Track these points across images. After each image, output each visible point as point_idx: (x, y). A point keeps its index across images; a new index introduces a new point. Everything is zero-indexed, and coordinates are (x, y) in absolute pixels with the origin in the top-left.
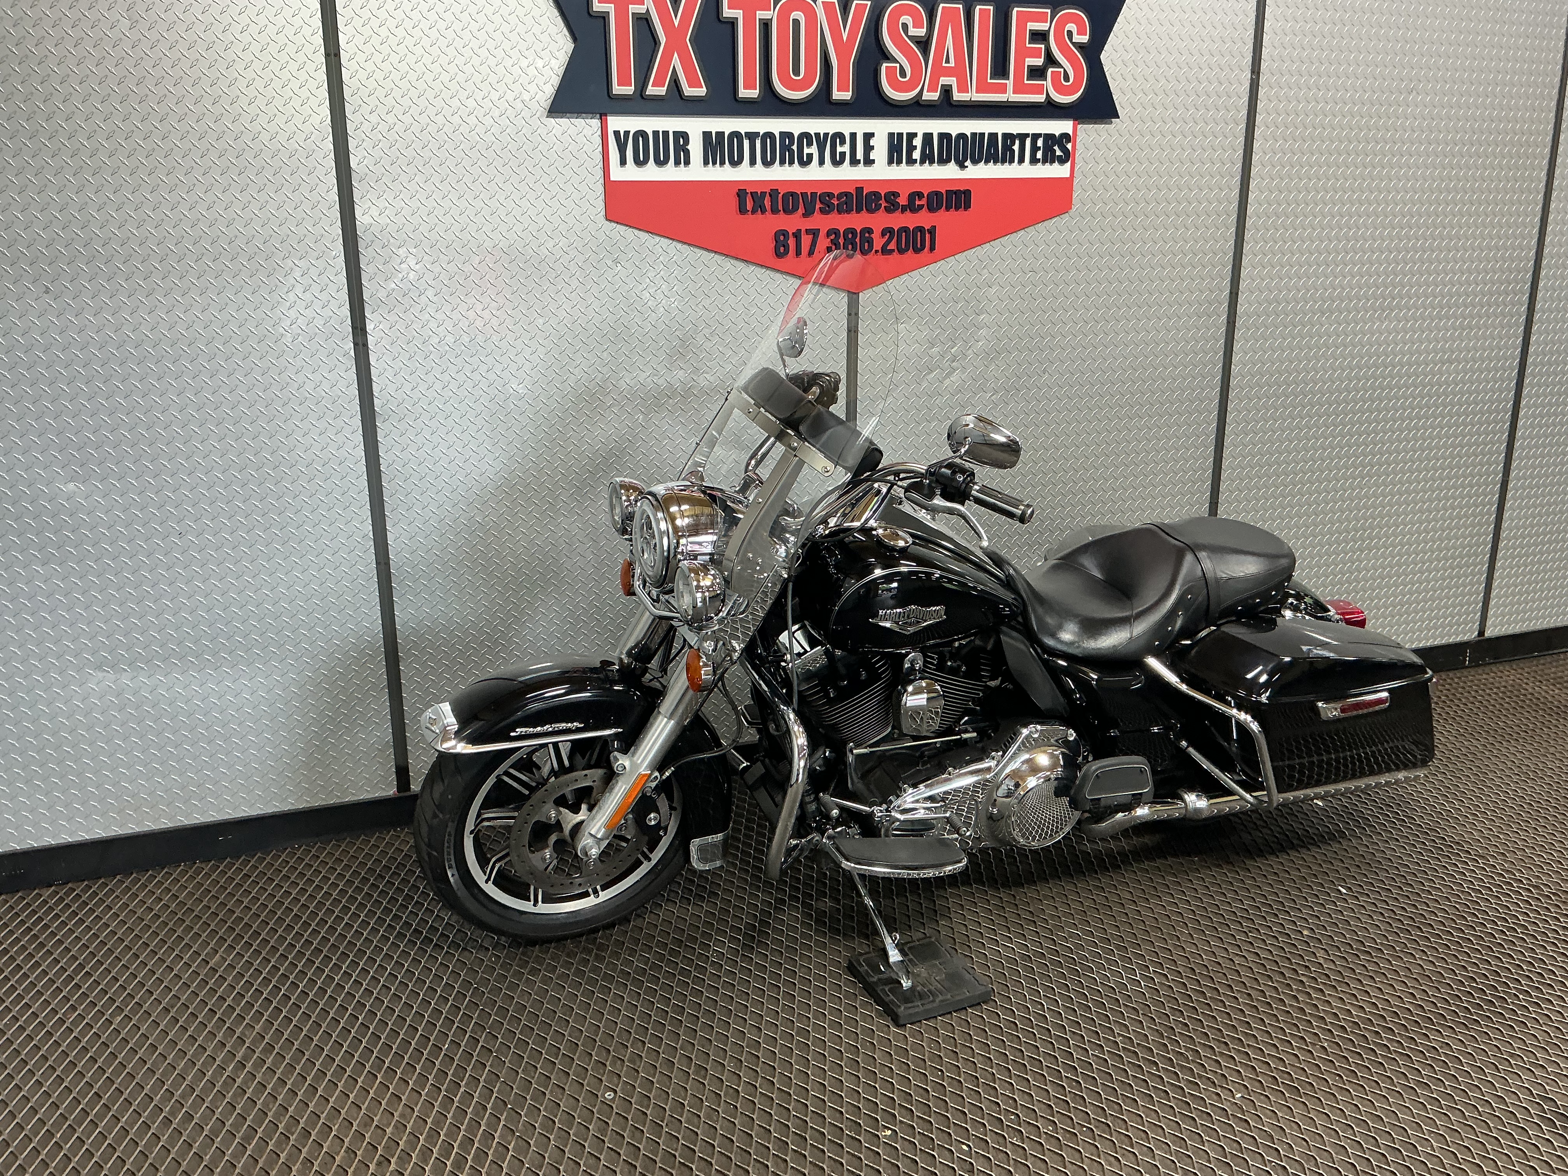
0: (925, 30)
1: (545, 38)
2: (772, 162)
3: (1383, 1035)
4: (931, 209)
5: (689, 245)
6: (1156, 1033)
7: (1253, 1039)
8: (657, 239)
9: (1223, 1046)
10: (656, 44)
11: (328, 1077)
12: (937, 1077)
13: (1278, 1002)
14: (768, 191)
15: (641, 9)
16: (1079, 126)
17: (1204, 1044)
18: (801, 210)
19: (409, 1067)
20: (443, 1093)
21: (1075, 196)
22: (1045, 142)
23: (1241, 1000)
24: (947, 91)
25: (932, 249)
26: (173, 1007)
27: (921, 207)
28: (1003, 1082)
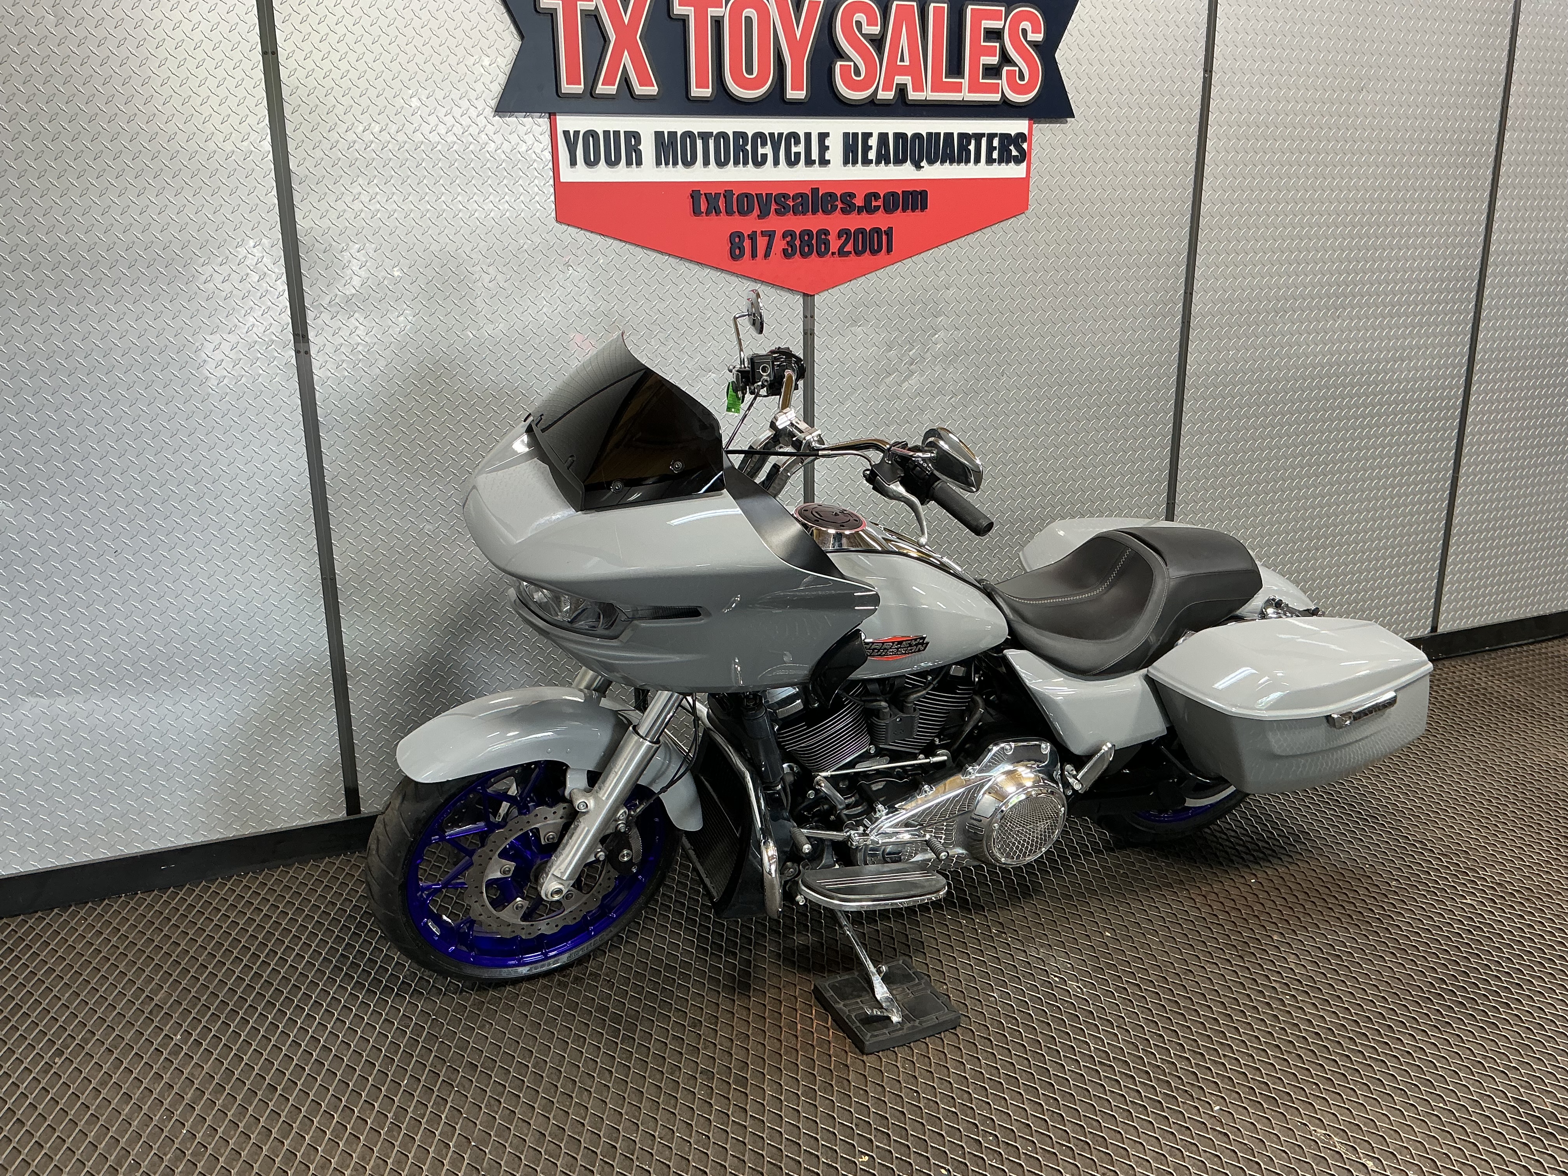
0: (879, 28)
1: (491, 35)
2: (726, 163)
3: (1358, 1041)
4: (888, 210)
5: (643, 247)
6: (1131, 1046)
7: (1228, 1048)
8: (610, 241)
9: (1199, 1056)
10: (605, 41)
11: (283, 1118)
12: (913, 1098)
13: (1251, 1010)
14: (722, 192)
15: (590, 6)
16: (1035, 126)
17: (1181, 1056)
18: (756, 212)
19: (367, 1105)
20: (404, 1131)
21: (1030, 198)
22: (1001, 142)
23: (1214, 1009)
24: (902, 90)
25: (889, 250)
26: (116, 1049)
27: (877, 208)
28: (981, 1102)
